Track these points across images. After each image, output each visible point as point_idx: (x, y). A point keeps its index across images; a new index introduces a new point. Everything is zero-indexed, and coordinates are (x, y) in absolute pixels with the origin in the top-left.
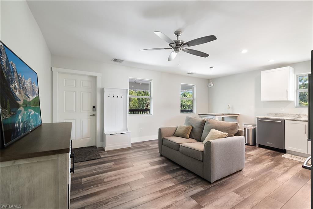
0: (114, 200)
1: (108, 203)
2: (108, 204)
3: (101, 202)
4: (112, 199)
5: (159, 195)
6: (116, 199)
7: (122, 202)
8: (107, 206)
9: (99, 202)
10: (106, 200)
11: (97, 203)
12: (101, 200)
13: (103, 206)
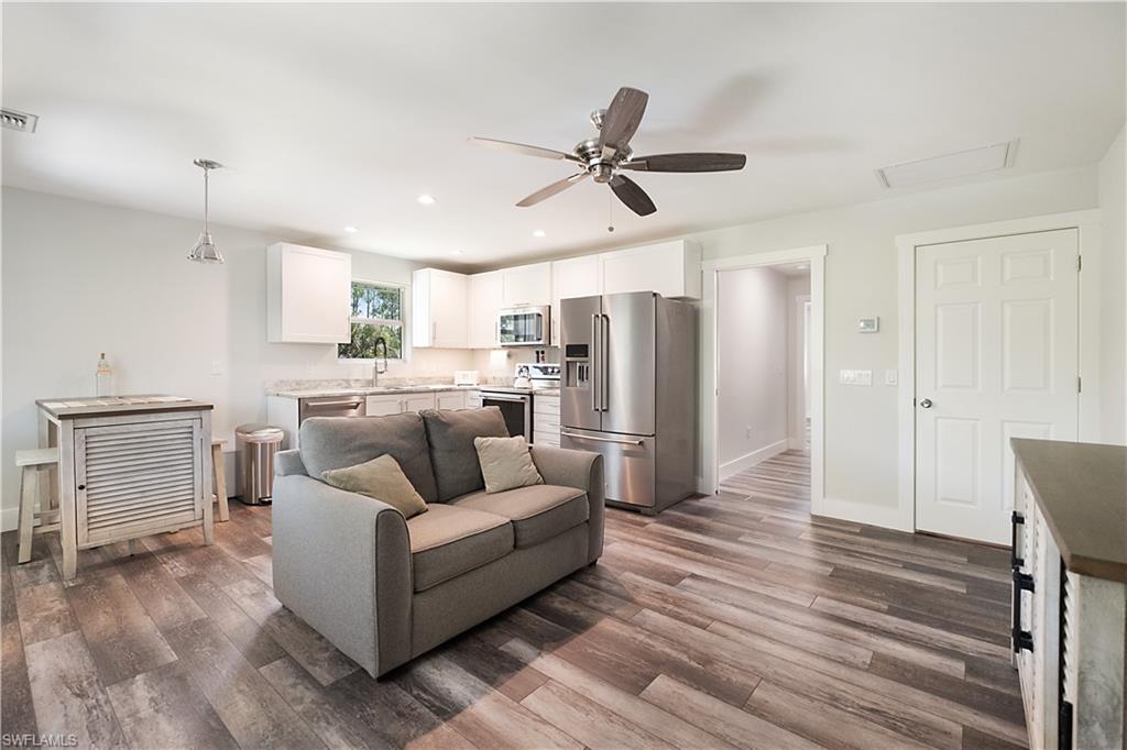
0: (847, 700)
1: (872, 710)
2: (875, 707)
3: (894, 729)
4: (850, 709)
5: (715, 625)
6: (836, 699)
7: (830, 681)
8: (883, 704)
9: (899, 732)
10: (871, 720)
11: (910, 736)
12: (890, 732)
13: (892, 713)
